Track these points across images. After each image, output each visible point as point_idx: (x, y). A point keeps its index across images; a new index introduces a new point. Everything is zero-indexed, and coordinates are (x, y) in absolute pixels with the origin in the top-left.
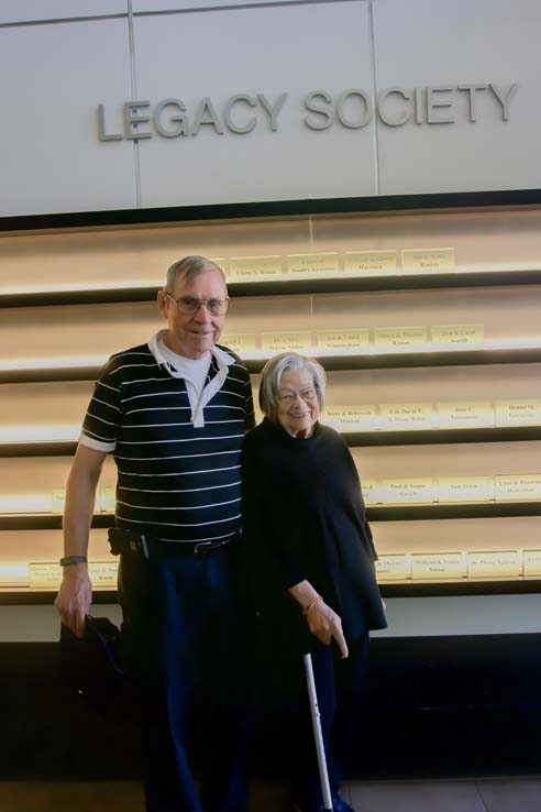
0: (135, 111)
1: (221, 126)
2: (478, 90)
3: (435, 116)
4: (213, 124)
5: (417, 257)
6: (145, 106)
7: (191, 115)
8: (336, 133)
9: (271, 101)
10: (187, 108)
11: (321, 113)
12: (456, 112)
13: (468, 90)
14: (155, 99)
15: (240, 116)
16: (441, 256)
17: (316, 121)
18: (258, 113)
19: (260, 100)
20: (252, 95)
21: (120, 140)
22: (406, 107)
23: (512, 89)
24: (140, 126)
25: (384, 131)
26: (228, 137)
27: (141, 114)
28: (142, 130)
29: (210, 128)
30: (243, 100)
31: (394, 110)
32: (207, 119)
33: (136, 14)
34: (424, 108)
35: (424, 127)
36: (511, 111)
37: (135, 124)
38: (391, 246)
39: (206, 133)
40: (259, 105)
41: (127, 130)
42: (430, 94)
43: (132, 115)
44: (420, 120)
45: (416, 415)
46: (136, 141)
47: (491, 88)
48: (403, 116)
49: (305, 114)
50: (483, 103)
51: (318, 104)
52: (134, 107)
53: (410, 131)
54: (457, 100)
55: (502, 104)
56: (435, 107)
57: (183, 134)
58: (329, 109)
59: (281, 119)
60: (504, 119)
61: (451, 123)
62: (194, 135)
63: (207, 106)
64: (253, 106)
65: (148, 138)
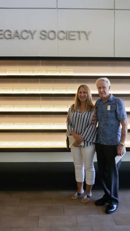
1: (20, 37)
2: (82, 32)
3: (72, 37)
4: (18, 36)
5: (64, 71)
6: (2, 31)
7: (13, 34)
8: (48, 40)
9: (32, 31)
10: (12, 32)
11: (44, 35)
12: (76, 37)
13: (79, 32)
14: (4, 29)
15: (25, 35)
16: (70, 71)
17: (43, 37)
18: (29, 34)
19: (30, 31)
20: (28, 30)
22: (65, 35)
23: (90, 32)
25: (59, 40)
26: (22, 40)
27: (0, 33)
28: (1, 36)
29: (17, 37)
30: (26, 31)
31: (61, 35)
32: (17, 35)
34: (68, 36)
36: (90, 37)
38: (60, 68)
39: (16, 38)
42: (70, 32)
44: (67, 38)
45: (63, 108)
47: (84, 32)
48: (64, 37)
49: (40, 35)
50: (83, 35)
51: (43, 33)
53: (65, 40)
54: (76, 34)
55: (87, 35)
56: (71, 35)
57: (11, 38)
58: (46, 34)
59: (35, 36)
60: (87, 39)
61: (75, 39)
62: (14, 39)
63: (17, 32)
64: (28, 33)
65: (2, 38)
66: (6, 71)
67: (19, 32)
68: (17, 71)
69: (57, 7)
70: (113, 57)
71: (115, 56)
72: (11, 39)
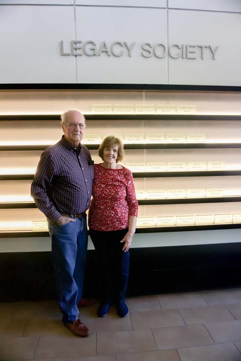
0: (76, 44)
1: (110, 53)
2: (205, 47)
3: (190, 56)
4: (107, 52)
5: (183, 108)
6: (80, 42)
7: (98, 47)
8: (153, 59)
9: (129, 44)
10: (97, 45)
11: (148, 51)
12: (197, 55)
13: (202, 47)
14: (84, 39)
15: (117, 50)
16: (191, 108)
17: (146, 54)
18: (124, 49)
19: (125, 44)
20: (122, 41)
21: (69, 55)
22: (179, 51)
23: (217, 48)
24: (77, 50)
25: (170, 59)
26: (112, 57)
27: (78, 45)
28: (78, 52)
30: (119, 44)
31: (174, 52)
32: (104, 49)
33: (77, 5)
34: (185, 52)
35: (185, 59)
36: (217, 56)
37: (76, 49)
38: (173, 103)
39: (103, 55)
40: (124, 46)
41: (72, 51)
42: (188, 47)
43: (75, 46)
44: (184, 57)
45: (180, 166)
46: (76, 56)
47: (210, 47)
48: (178, 55)
49: (141, 51)
50: (206, 52)
51: (147, 48)
52: (76, 43)
53: (180, 60)
54: (197, 50)
55: (213, 53)
56: (190, 52)
58: (151, 50)
59: (133, 52)
60: (214, 59)
61: (195, 59)
62: (99, 56)
63: (104, 45)
64: (122, 46)
65: (81, 55)
66: (90, 109)
67: (108, 45)
68: (108, 107)
69: (167, 5)
72: (94, 56)
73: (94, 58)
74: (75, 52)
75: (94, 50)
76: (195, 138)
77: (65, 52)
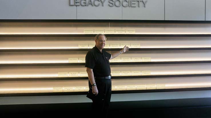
1: (93, 5)
2: (140, 1)
3: (133, 5)
4: (91, 4)
5: (129, 31)
7: (87, 2)
8: (114, 7)
12: (136, 5)
13: (138, 1)
15: (97, 3)
16: (133, 31)
17: (111, 5)
18: (100, 3)
21: (73, 6)
22: (128, 4)
23: (146, 2)
25: (123, 7)
26: (94, 7)
28: (78, 4)
29: (91, 5)
31: (125, 4)
34: (130, 4)
35: (130, 7)
36: (146, 5)
37: (76, 3)
38: (124, 29)
42: (132, 1)
43: (76, 1)
45: (128, 59)
46: (76, 6)
47: (142, 1)
49: (109, 3)
50: (141, 4)
51: (111, 2)
53: (128, 8)
54: (136, 3)
55: (144, 4)
56: (133, 4)
57: (86, 5)
58: (113, 3)
59: (104, 4)
60: (145, 7)
61: (135, 7)
62: (88, 6)
63: (90, 1)
65: (79, 6)
66: (83, 31)
67: (92, 1)
68: (91, 31)
70: (164, 20)
71: (165, 20)
73: (85, 7)
74: (76, 4)
75: (85, 3)
76: (135, 45)
77: (71, 4)
